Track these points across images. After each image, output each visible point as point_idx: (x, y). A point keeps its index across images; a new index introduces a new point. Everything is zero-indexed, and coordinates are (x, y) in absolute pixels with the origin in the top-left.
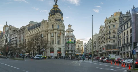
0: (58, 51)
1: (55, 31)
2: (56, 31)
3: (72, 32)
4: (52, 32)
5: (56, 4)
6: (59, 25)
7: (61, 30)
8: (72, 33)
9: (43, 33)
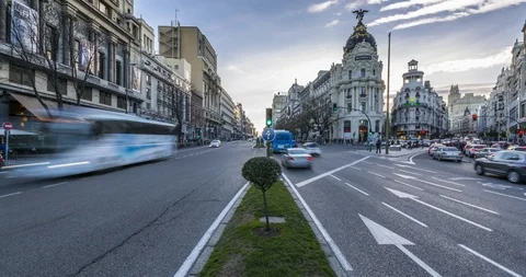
0: (361, 128)
1: (354, 84)
2: (357, 84)
3: (418, 77)
4: (349, 86)
5: (360, 24)
6: (363, 70)
7: (368, 81)
8: (419, 80)
9: (331, 92)
